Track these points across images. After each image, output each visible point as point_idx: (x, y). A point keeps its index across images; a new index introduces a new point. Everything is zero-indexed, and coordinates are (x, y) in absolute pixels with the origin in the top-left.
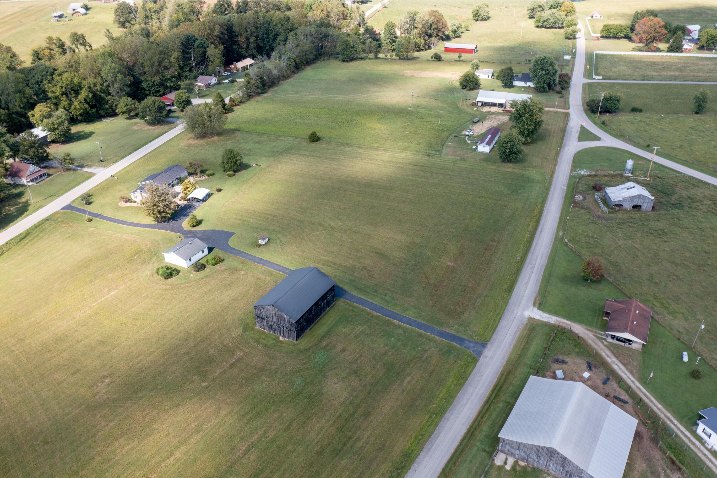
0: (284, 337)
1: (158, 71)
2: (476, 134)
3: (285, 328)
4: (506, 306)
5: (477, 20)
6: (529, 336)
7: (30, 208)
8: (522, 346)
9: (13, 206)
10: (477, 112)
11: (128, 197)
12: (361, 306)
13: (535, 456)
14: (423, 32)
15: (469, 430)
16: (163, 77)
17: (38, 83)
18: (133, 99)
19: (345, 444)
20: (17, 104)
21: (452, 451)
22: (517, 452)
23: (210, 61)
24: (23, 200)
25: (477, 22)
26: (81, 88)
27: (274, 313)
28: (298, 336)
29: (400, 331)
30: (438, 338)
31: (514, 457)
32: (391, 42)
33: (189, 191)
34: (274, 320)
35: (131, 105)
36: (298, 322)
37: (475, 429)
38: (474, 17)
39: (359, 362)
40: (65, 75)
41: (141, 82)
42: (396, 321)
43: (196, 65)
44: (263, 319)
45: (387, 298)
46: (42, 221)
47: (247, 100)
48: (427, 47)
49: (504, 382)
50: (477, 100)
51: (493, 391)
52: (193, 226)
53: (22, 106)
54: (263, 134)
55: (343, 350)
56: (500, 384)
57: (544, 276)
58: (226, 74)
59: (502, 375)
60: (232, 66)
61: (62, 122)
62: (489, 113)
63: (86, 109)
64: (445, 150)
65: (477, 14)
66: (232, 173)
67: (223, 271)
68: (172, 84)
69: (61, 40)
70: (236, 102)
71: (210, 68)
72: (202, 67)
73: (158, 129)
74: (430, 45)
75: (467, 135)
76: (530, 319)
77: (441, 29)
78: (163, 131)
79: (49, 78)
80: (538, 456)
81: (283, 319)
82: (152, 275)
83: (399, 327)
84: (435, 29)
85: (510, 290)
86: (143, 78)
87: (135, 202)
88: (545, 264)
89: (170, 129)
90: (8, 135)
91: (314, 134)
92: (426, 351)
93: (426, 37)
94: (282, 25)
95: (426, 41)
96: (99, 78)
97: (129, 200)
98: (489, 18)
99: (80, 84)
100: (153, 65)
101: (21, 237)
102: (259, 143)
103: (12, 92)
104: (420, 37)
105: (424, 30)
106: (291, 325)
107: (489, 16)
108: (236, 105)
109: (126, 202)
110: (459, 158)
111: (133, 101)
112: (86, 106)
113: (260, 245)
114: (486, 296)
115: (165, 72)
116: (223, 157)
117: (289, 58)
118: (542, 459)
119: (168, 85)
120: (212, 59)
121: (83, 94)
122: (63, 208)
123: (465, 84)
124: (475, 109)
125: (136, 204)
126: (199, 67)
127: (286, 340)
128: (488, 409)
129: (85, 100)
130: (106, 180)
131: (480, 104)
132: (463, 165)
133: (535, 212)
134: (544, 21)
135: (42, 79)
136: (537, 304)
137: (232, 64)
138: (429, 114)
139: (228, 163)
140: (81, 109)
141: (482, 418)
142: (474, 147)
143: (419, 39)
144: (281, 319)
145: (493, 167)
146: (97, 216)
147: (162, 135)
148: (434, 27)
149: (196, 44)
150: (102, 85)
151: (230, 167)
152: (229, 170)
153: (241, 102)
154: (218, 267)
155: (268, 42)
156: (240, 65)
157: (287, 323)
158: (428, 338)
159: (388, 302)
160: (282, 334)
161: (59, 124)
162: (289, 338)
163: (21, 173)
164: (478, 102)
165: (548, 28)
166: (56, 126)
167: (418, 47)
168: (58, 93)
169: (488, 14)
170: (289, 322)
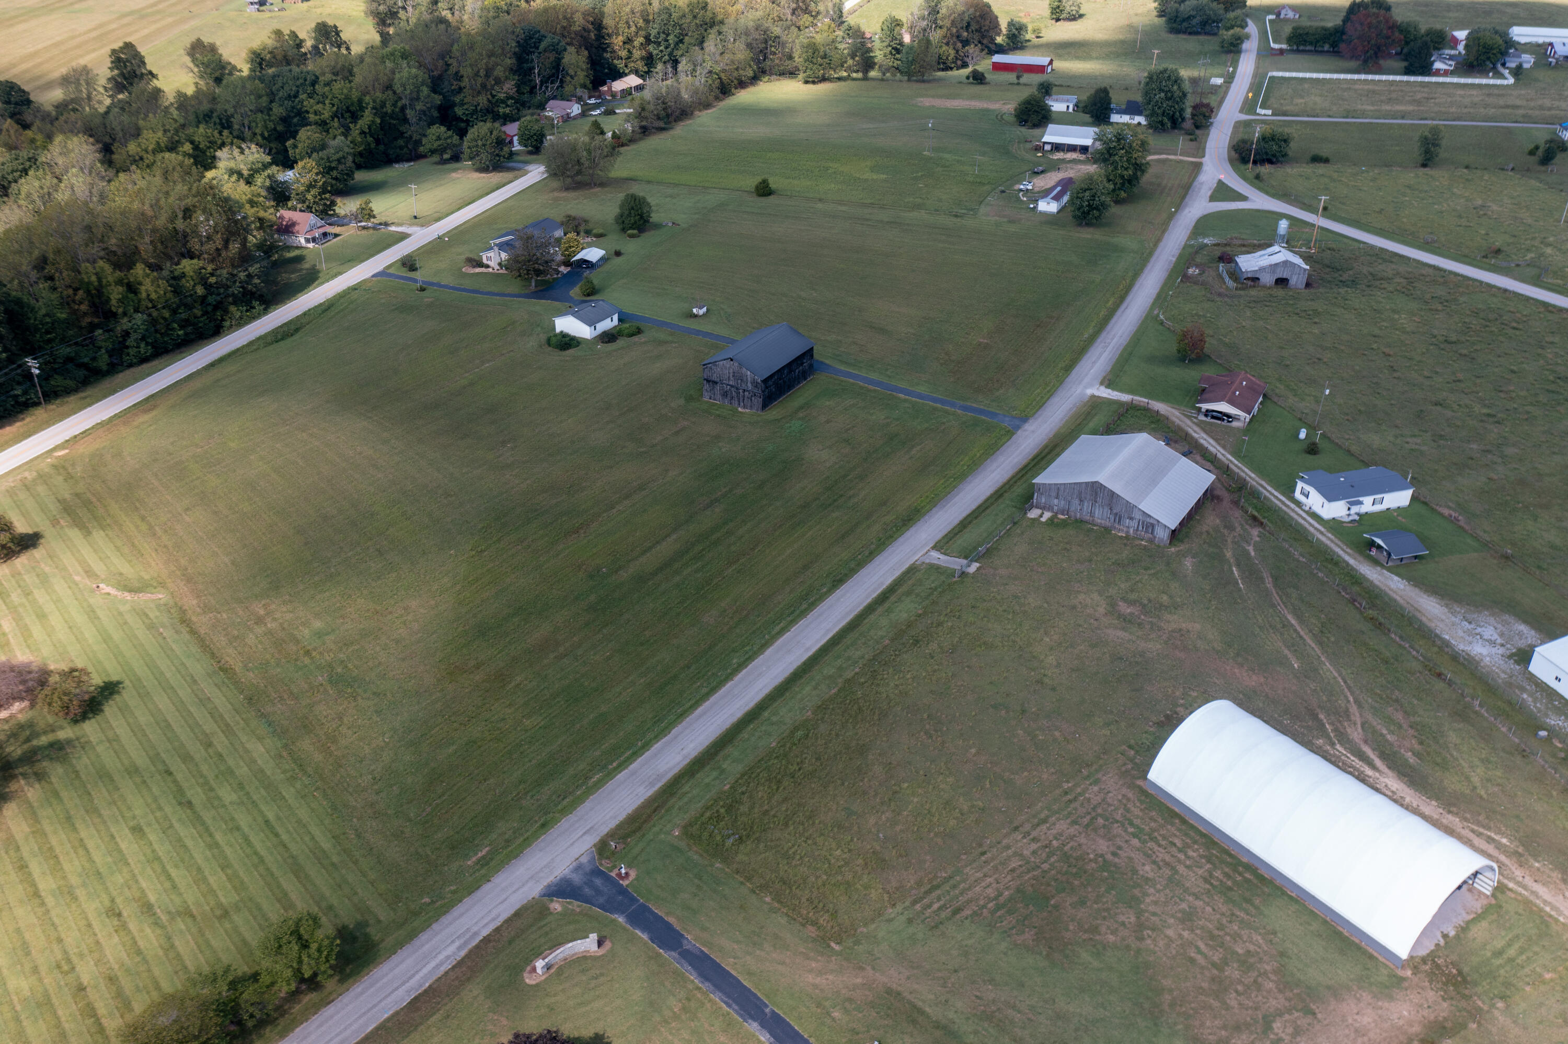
0: (745, 407)
1: (484, 86)
2: (1036, 189)
3: (746, 393)
4: (1061, 383)
5: (1058, 20)
6: (1089, 413)
7: (320, 275)
8: (1078, 422)
9: (293, 273)
10: (1042, 160)
11: (476, 258)
12: (851, 381)
13: (1077, 502)
14: (952, 35)
15: (996, 492)
16: (493, 96)
17: (289, 97)
18: (449, 129)
19: (835, 501)
20: (258, 131)
21: (974, 507)
22: (1056, 501)
23: (568, 74)
24: (306, 265)
25: (1059, 23)
26: (362, 109)
27: (731, 371)
28: (765, 406)
29: (907, 405)
30: (959, 412)
31: (1053, 511)
32: (894, 52)
33: (574, 252)
34: (731, 383)
35: (446, 139)
36: (765, 381)
37: (1005, 492)
38: (1052, 13)
39: (851, 432)
40: (337, 86)
41: (454, 105)
42: (901, 395)
43: (542, 83)
44: (716, 383)
45: (888, 373)
46: (349, 288)
47: (641, 139)
48: (959, 63)
49: (1049, 453)
50: (1044, 140)
51: (1033, 459)
52: (588, 295)
53: (266, 134)
54: (676, 185)
55: (828, 422)
56: (1043, 454)
57: (1121, 355)
58: (592, 101)
59: (1046, 446)
60: (605, 88)
61: (344, 157)
62: (1063, 161)
63: (369, 144)
64: (983, 210)
65: (1059, 7)
66: (635, 232)
67: (645, 343)
68: (507, 110)
69: (297, 37)
70: (624, 140)
71: (568, 89)
72: (552, 88)
73: (494, 178)
74: (966, 59)
75: (1021, 190)
76: (1093, 396)
77: (988, 31)
78: (504, 181)
79: (309, 89)
80: (1081, 501)
81: (745, 379)
82: (541, 346)
83: (905, 401)
84: (976, 30)
85: (1069, 369)
86: (457, 99)
87: (488, 266)
88: (1125, 343)
89: (516, 178)
90: (274, 168)
91: (765, 183)
92: (944, 423)
93: (959, 45)
94: (695, 17)
95: (957, 51)
96: (390, 92)
97: (480, 264)
98: (1081, 16)
99: (360, 101)
100: (477, 74)
101: (323, 307)
102: (671, 196)
103: (251, 111)
104: (947, 44)
105: (954, 30)
106: (756, 387)
107: (1081, 12)
108: (623, 145)
109: (474, 267)
110: (1005, 220)
111: (450, 133)
112: (370, 139)
113: (696, 316)
114: (1033, 374)
115: (496, 87)
116: (621, 207)
117: (710, 72)
118: (1086, 504)
119: (501, 110)
120: (571, 72)
121: (368, 117)
122: (373, 276)
123: (1025, 117)
124: (1040, 154)
125: (490, 270)
126: (547, 87)
127: (748, 411)
128: (1023, 476)
129: (369, 128)
130: (430, 243)
131: (1047, 147)
132: (1012, 228)
133: (1121, 287)
134: (1184, 20)
135: (298, 92)
136: (1107, 382)
137: (604, 83)
138: (958, 161)
139: (629, 215)
140: (361, 143)
141: (1015, 482)
142: (1032, 206)
143: (945, 48)
144: (740, 377)
145: (1061, 232)
146: (432, 284)
147: (504, 185)
148: (974, 27)
149: (543, 45)
150: (394, 105)
151: (633, 221)
152: (631, 228)
153: (632, 141)
154: (635, 339)
155: (666, 48)
156: (618, 85)
157: (749, 385)
158: (947, 412)
159: (890, 377)
160: (742, 404)
161: (339, 161)
162: (751, 408)
163: (297, 228)
164: (1045, 143)
165: (1190, 34)
166: (333, 165)
167: (944, 63)
168: (326, 115)
169: (1079, 7)
170: (754, 383)
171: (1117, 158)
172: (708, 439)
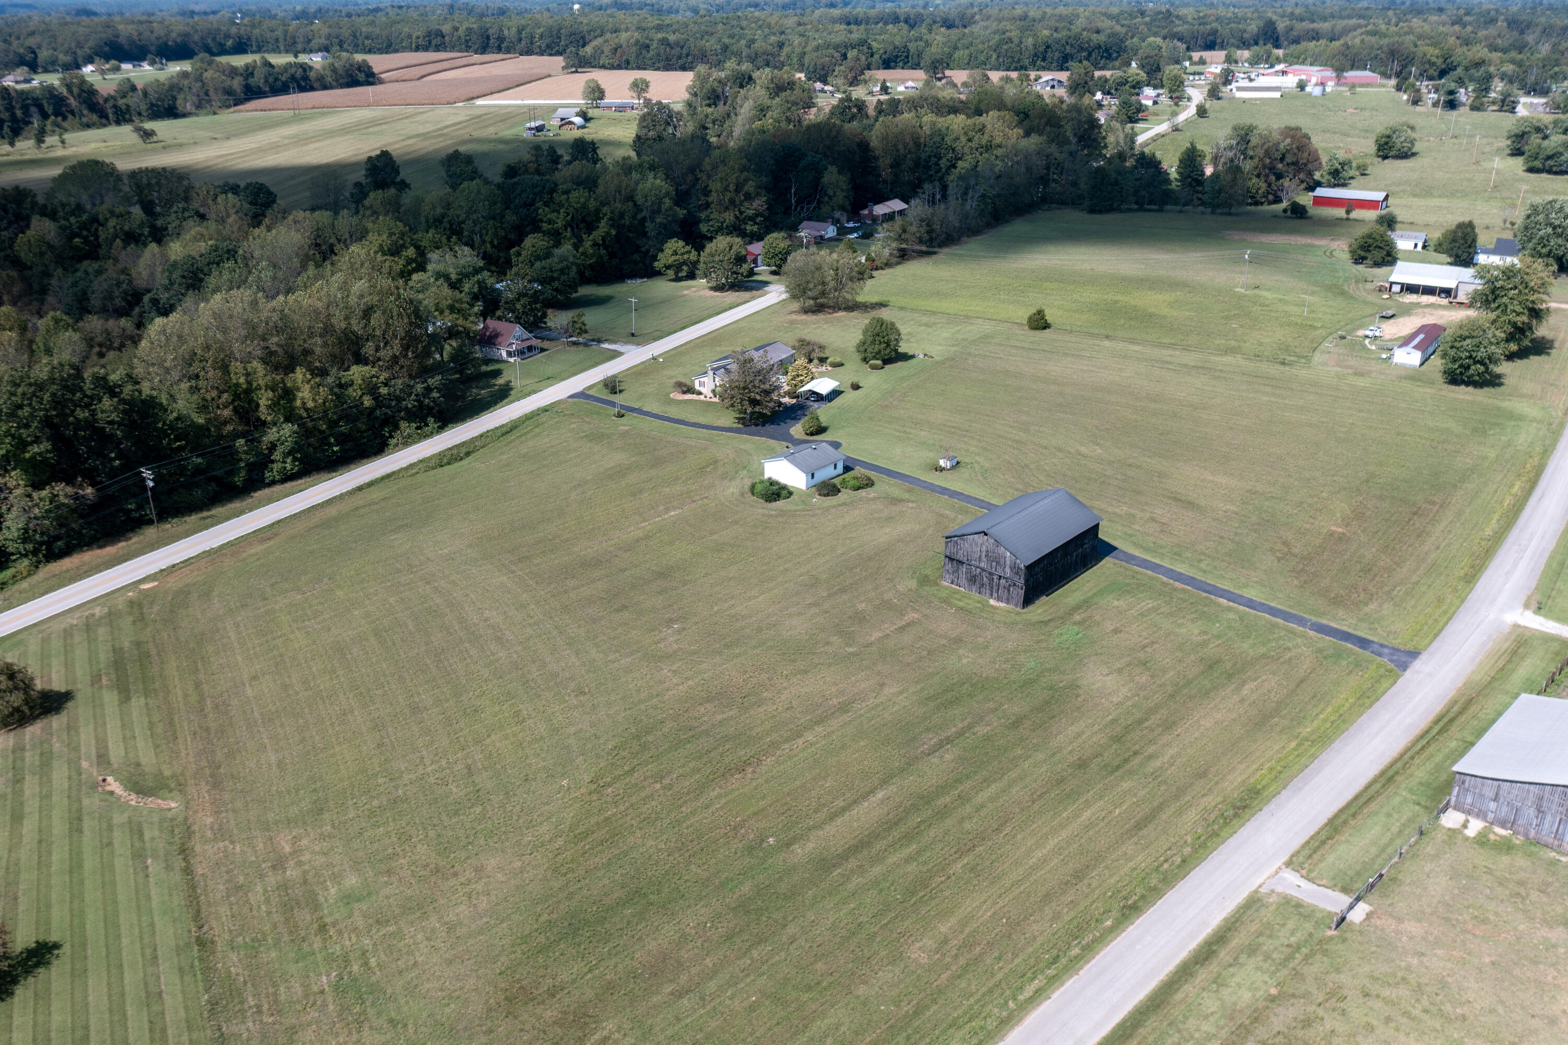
0: (999, 599)
1: (732, 201)
2: (1387, 337)
3: (1003, 581)
4: (1463, 601)
5: (1385, 157)
6: (1514, 652)
7: (512, 392)
8: (1500, 664)
9: (483, 388)
10: (1389, 302)
11: (688, 383)
12: (1149, 573)
13: (1532, 812)
14: (1264, 166)
15: (1383, 773)
16: (741, 213)
17: (526, 205)
18: (687, 244)
19: (1126, 761)
20: (488, 238)
21: (1349, 795)
22: (1493, 805)
23: (826, 195)
24: (501, 381)
25: (1386, 161)
26: (598, 219)
27: (984, 549)
28: (1028, 600)
29: (1231, 616)
30: (1312, 633)
31: (1485, 819)
32: (1194, 184)
33: (802, 381)
34: (982, 565)
35: (682, 254)
36: (1029, 568)
37: (1397, 773)
38: (1379, 150)
39: (1149, 650)
40: (574, 195)
41: (699, 221)
42: (1223, 601)
43: (797, 203)
44: (961, 563)
45: (1203, 565)
46: (538, 409)
47: (898, 263)
48: (1271, 197)
49: (1460, 713)
50: (1392, 279)
51: (1437, 721)
52: (812, 434)
53: (496, 242)
54: (934, 313)
55: (1116, 631)
56: (1451, 715)
57: (1548, 565)
58: (851, 225)
59: (1454, 702)
60: (866, 212)
61: (568, 267)
62: (1418, 305)
63: (601, 257)
64: (1317, 358)
65: (1387, 143)
66: (879, 362)
67: (874, 499)
68: (755, 228)
70: (878, 263)
71: (825, 209)
72: (808, 209)
73: (730, 296)
74: (1279, 193)
75: (1367, 337)
76: (1516, 626)
77: (1305, 165)
78: (739, 301)
79: (546, 197)
80: (1539, 811)
81: (1002, 561)
82: (742, 495)
83: (1229, 609)
84: (1293, 163)
85: (1471, 577)
86: (703, 215)
87: (700, 393)
88: (1551, 547)
89: (753, 298)
90: (486, 273)
91: (1040, 313)
92: (1289, 649)
93: (1272, 178)
94: (970, 140)
95: (1270, 185)
96: (631, 204)
97: (690, 390)
98: (1414, 154)
99: (598, 211)
100: (726, 189)
101: (504, 429)
102: (927, 325)
103: (483, 217)
104: (1258, 176)
105: (1268, 161)
106: (1017, 573)
107: (1414, 150)
108: (877, 269)
109: (684, 393)
110: (1350, 371)
111: (688, 248)
112: (603, 252)
113: (942, 469)
114: (1417, 583)
115: (746, 204)
116: (865, 332)
117: (983, 196)
118: (1549, 818)
119: (749, 228)
120: (830, 192)
121: (603, 228)
122: (571, 397)
123: (1363, 254)
124: (1386, 296)
125: (702, 397)
126: (802, 208)
127: (1002, 605)
128: (1423, 748)
129: (603, 239)
130: (642, 363)
131: (1396, 288)
132: (1361, 382)
133: (1528, 466)
134: (1549, 158)
135: (534, 200)
136: (1534, 605)
137: (865, 207)
138: (1280, 300)
139: (873, 342)
140: (593, 256)
141: (1412, 758)
142: (1384, 356)
143: (1255, 180)
144: (997, 560)
145: (1428, 390)
146: (632, 410)
147: (738, 305)
148: (1289, 159)
149: (802, 164)
150: (634, 217)
151: (876, 350)
152: (875, 358)
153: (888, 265)
154: (862, 493)
155: (936, 172)
156: (880, 209)
157: (1008, 570)
158: (1292, 632)
159: (1205, 572)
160: (995, 595)
161: (562, 271)
162: (1008, 601)
163: (499, 339)
164: (1392, 283)
165: (1556, 173)
166: (555, 275)
167: (1252, 197)
168: (560, 224)
169: (1413, 144)
170: (1014, 567)
171: (1505, 300)
172: (944, 642)
